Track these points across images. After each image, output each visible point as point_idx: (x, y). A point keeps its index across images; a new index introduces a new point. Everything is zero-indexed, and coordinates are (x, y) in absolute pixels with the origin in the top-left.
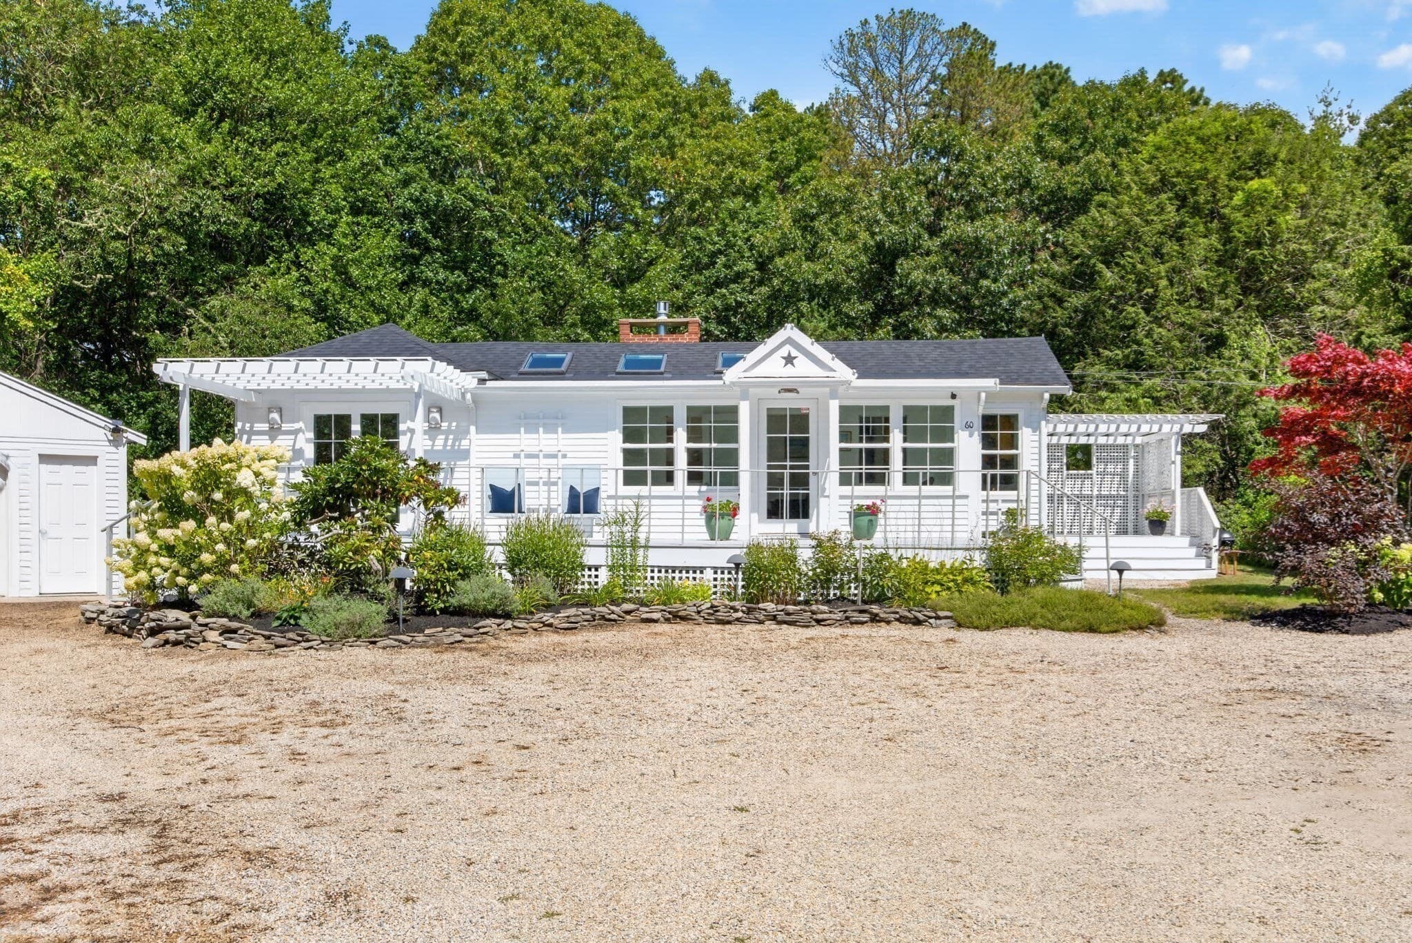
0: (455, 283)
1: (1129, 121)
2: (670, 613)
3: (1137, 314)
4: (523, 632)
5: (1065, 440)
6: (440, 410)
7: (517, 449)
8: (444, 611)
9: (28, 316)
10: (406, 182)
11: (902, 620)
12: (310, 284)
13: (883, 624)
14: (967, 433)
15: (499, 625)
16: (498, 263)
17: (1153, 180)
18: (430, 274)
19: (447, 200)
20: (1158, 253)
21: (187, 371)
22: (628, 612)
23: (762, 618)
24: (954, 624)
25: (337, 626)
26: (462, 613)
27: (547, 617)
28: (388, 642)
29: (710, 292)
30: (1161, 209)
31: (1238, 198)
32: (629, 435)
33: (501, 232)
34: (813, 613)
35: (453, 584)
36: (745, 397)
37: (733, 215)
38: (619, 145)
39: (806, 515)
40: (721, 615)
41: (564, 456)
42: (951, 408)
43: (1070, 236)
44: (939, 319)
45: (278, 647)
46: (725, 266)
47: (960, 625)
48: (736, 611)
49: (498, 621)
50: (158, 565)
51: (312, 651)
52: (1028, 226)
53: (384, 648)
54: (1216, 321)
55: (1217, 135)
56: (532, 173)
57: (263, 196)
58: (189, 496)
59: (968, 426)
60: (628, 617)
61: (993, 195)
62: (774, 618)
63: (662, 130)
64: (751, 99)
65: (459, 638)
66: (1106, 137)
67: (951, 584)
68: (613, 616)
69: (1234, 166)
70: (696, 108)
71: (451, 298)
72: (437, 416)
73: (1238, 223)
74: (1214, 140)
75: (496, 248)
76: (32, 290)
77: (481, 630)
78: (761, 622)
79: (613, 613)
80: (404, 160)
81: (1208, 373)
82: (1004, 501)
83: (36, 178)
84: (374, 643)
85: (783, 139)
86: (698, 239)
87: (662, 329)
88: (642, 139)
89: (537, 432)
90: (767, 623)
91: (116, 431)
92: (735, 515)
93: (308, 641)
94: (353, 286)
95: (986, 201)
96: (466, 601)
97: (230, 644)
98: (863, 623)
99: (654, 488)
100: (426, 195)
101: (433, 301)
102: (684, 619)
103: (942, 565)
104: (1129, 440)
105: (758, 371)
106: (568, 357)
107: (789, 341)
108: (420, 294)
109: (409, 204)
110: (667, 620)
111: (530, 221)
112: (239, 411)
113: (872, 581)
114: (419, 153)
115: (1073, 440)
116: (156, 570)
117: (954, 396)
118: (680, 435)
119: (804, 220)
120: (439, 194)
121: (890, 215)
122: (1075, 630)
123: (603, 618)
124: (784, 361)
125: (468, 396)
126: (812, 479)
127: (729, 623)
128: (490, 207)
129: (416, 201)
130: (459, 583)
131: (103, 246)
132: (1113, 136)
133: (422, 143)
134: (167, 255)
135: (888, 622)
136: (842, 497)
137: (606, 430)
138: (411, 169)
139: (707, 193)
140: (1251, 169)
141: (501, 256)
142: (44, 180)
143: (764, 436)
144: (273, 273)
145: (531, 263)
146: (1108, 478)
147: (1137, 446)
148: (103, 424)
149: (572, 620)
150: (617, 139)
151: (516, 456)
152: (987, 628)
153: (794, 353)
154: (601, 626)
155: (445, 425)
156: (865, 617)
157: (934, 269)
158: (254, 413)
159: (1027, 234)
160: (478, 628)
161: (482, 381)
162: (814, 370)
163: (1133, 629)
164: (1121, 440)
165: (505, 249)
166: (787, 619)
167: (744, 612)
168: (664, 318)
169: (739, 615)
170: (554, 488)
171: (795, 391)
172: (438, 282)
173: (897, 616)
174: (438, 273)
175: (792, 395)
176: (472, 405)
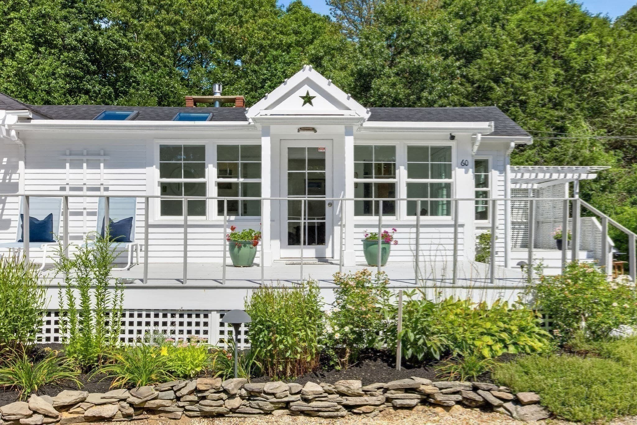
0: (105, 93)
1: (500, 8)
2: (132, 403)
3: (517, 112)
7: (64, 182)
10: (75, 29)
11: (466, 403)
13: (439, 410)
14: (463, 170)
16: (134, 82)
17: (520, 37)
18: (91, 87)
19: (101, 43)
20: (526, 76)
23: (269, 407)
30: (525, 54)
31: (573, 46)
32: (165, 171)
33: (136, 65)
36: (266, 133)
37: (275, 59)
38: (210, 17)
39: (322, 241)
40: (209, 405)
41: (106, 189)
42: (450, 148)
43: (472, 70)
47: (552, 417)
48: (232, 396)
52: (449, 61)
54: (563, 118)
55: (556, 13)
56: (156, 30)
59: (464, 164)
61: (428, 43)
62: (287, 405)
63: (235, 11)
64: (287, 5)
66: (487, 16)
67: (504, 335)
69: (568, 29)
70: (257, 7)
73: (575, 59)
74: (554, 15)
75: (132, 73)
78: (268, 413)
81: (561, 148)
85: (305, 25)
86: (255, 71)
87: (217, 104)
89: (81, 167)
90: (277, 413)
92: (256, 244)
95: (423, 46)
98: (410, 408)
99: (190, 218)
100: (86, 38)
102: (153, 412)
103: (483, 306)
104: (530, 186)
105: (278, 109)
107: (308, 81)
109: (74, 43)
111: (154, 59)
113: (416, 341)
117: (452, 138)
118: (211, 172)
121: (366, 55)
124: (302, 101)
125: (13, 133)
126: (328, 209)
127: (220, 415)
128: (128, 48)
129: (80, 41)
132: (491, 16)
135: (447, 408)
136: (357, 226)
137: (143, 166)
139: (261, 47)
140: (577, 30)
141: (135, 77)
143: (285, 171)
145: (153, 82)
146: (515, 211)
147: (534, 190)
150: (208, 14)
151: (63, 189)
153: (312, 93)
156: (413, 399)
159: (448, 66)
161: (25, 119)
162: (330, 109)
164: (524, 186)
165: (138, 74)
166: (305, 406)
167: (242, 397)
168: (218, 95)
169: (236, 402)
170: (95, 218)
171: (314, 130)
172: (95, 92)
173: (460, 398)
174: (95, 86)
175: (312, 133)
176: (20, 142)
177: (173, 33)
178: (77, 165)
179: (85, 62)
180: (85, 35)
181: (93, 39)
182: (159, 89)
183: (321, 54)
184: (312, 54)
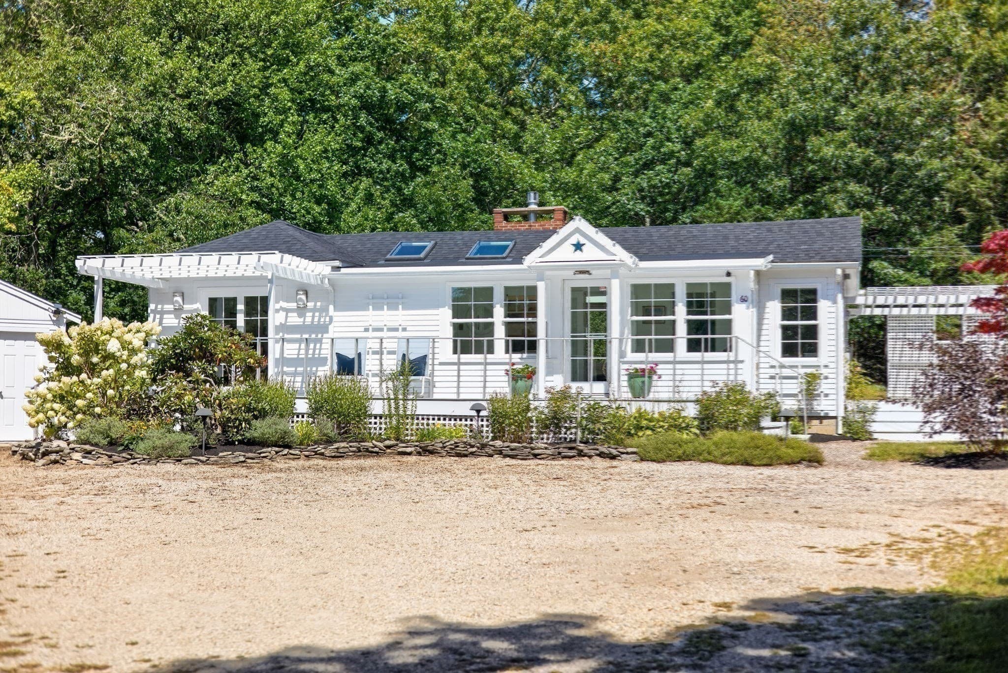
0: (397, 172)
2: (421, 448)
4: (297, 458)
5: (934, 311)
6: (306, 293)
7: (367, 324)
8: (241, 442)
9: (11, 220)
10: (354, 79)
11: (601, 455)
12: (258, 180)
13: (585, 458)
14: (743, 306)
15: (277, 452)
16: (438, 152)
18: (374, 165)
19: (391, 94)
21: (100, 266)
22: (388, 447)
23: (491, 452)
24: (638, 458)
25: (154, 448)
26: (251, 443)
27: (320, 449)
28: (190, 460)
29: (636, 174)
32: (458, 312)
33: (443, 123)
34: (532, 449)
35: (247, 421)
36: (540, 278)
39: (605, 378)
40: (460, 449)
41: (404, 330)
42: (728, 285)
44: (852, 195)
45: (115, 462)
46: (653, 148)
47: (642, 460)
48: (472, 446)
49: (277, 449)
50: (52, 409)
51: (135, 465)
53: (186, 464)
56: (472, 65)
57: (217, 103)
58: (76, 359)
59: (744, 300)
60: (389, 451)
62: (500, 453)
65: (242, 459)
68: (376, 449)
71: (393, 186)
72: (304, 297)
75: (436, 138)
76: (17, 197)
77: (262, 455)
78: (490, 456)
79: (376, 446)
80: (354, 59)
82: (803, 367)
83: (24, 99)
84: (180, 461)
85: (738, 13)
87: (532, 216)
88: (583, 26)
89: (382, 309)
90: (493, 456)
91: (57, 312)
92: (533, 376)
93: (135, 458)
94: (298, 178)
96: (256, 435)
97: (85, 461)
98: (570, 457)
100: (369, 92)
101: (377, 190)
102: (432, 452)
103: (662, 414)
105: (551, 257)
106: (429, 245)
107: (577, 230)
108: (365, 183)
110: (419, 454)
111: (469, 110)
112: (151, 296)
114: (367, 52)
115: (942, 311)
116: (51, 413)
117: (730, 274)
118: (499, 312)
119: (728, 101)
120: (384, 90)
122: (733, 464)
123: (367, 450)
124: (574, 248)
125: (326, 281)
127: (466, 456)
128: (431, 99)
130: (254, 422)
131: (78, 154)
133: (370, 42)
134: (133, 160)
135: (590, 457)
136: (623, 363)
137: (437, 308)
138: (357, 68)
142: (30, 100)
143: (569, 310)
144: (225, 171)
145: (467, 151)
148: (47, 307)
149: (341, 451)
151: (366, 330)
152: (663, 461)
153: (582, 240)
154: (364, 456)
155: (310, 305)
156: (573, 453)
157: (843, 144)
158: (164, 297)
160: (260, 454)
161: (336, 269)
162: (599, 255)
163: (788, 464)
165: (444, 138)
166: (511, 453)
167: (478, 448)
168: (533, 207)
169: (474, 449)
170: (394, 356)
171: (587, 272)
172: (381, 172)
173: (598, 452)
174: (381, 163)
175: (586, 276)
176: (330, 288)
177: (500, 65)
178: (378, 307)
179: (368, 128)
180: (368, 87)
181: (379, 92)
182: (475, 161)
183: (735, 90)
184: (722, 91)
